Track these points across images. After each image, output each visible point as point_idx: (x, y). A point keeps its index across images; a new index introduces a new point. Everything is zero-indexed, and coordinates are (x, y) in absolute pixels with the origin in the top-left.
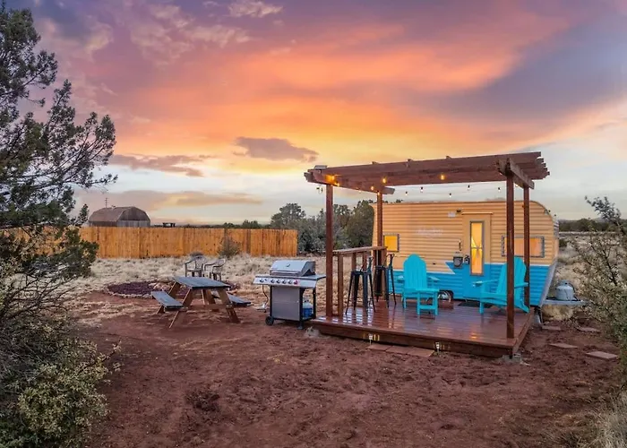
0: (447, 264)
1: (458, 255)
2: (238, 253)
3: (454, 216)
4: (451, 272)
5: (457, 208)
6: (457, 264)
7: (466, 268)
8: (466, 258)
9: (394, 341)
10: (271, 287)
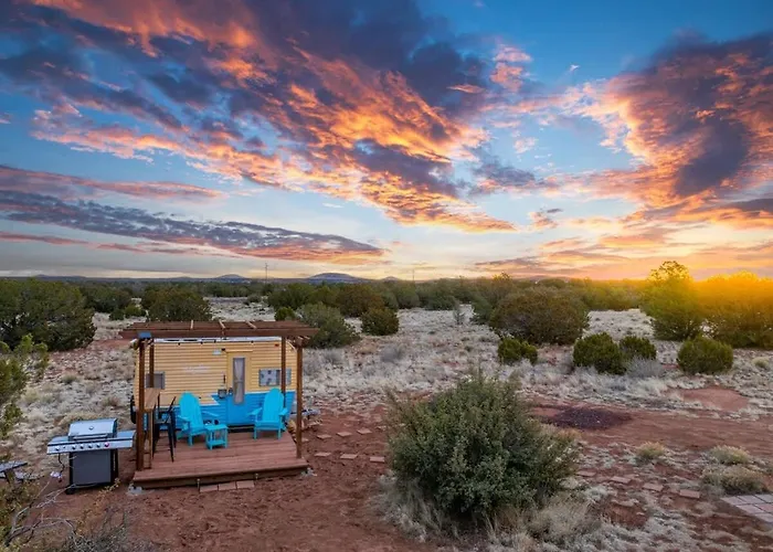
0: (213, 396)
1: (222, 388)
3: (219, 354)
4: (216, 403)
5: (222, 347)
6: (222, 396)
7: (230, 399)
8: (231, 390)
9: (217, 481)
10: (71, 454)
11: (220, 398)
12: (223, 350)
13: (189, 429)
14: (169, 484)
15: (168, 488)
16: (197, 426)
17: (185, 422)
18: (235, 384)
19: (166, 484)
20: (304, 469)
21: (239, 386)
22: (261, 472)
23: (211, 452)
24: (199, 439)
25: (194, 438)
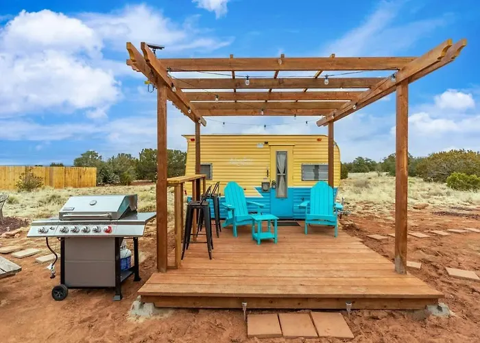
0: (257, 189)
1: (266, 181)
2: (40, 186)
3: (262, 147)
4: (259, 195)
5: (264, 140)
6: (265, 189)
7: (273, 192)
8: (274, 183)
9: (276, 305)
10: (63, 240)
11: (263, 191)
12: (266, 143)
13: (234, 218)
14: (199, 305)
15: (195, 310)
16: (241, 214)
17: (229, 209)
18: (279, 177)
19: (190, 305)
20: (433, 300)
21: (282, 179)
22: (354, 299)
23: (259, 248)
24: (244, 230)
25: (239, 228)
